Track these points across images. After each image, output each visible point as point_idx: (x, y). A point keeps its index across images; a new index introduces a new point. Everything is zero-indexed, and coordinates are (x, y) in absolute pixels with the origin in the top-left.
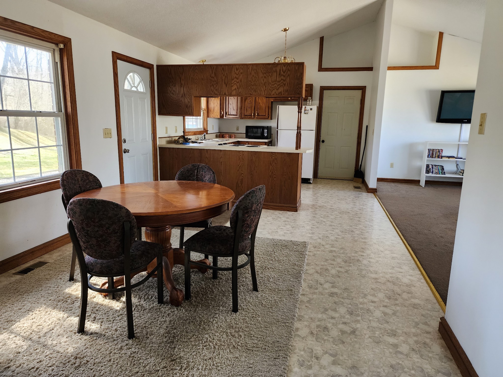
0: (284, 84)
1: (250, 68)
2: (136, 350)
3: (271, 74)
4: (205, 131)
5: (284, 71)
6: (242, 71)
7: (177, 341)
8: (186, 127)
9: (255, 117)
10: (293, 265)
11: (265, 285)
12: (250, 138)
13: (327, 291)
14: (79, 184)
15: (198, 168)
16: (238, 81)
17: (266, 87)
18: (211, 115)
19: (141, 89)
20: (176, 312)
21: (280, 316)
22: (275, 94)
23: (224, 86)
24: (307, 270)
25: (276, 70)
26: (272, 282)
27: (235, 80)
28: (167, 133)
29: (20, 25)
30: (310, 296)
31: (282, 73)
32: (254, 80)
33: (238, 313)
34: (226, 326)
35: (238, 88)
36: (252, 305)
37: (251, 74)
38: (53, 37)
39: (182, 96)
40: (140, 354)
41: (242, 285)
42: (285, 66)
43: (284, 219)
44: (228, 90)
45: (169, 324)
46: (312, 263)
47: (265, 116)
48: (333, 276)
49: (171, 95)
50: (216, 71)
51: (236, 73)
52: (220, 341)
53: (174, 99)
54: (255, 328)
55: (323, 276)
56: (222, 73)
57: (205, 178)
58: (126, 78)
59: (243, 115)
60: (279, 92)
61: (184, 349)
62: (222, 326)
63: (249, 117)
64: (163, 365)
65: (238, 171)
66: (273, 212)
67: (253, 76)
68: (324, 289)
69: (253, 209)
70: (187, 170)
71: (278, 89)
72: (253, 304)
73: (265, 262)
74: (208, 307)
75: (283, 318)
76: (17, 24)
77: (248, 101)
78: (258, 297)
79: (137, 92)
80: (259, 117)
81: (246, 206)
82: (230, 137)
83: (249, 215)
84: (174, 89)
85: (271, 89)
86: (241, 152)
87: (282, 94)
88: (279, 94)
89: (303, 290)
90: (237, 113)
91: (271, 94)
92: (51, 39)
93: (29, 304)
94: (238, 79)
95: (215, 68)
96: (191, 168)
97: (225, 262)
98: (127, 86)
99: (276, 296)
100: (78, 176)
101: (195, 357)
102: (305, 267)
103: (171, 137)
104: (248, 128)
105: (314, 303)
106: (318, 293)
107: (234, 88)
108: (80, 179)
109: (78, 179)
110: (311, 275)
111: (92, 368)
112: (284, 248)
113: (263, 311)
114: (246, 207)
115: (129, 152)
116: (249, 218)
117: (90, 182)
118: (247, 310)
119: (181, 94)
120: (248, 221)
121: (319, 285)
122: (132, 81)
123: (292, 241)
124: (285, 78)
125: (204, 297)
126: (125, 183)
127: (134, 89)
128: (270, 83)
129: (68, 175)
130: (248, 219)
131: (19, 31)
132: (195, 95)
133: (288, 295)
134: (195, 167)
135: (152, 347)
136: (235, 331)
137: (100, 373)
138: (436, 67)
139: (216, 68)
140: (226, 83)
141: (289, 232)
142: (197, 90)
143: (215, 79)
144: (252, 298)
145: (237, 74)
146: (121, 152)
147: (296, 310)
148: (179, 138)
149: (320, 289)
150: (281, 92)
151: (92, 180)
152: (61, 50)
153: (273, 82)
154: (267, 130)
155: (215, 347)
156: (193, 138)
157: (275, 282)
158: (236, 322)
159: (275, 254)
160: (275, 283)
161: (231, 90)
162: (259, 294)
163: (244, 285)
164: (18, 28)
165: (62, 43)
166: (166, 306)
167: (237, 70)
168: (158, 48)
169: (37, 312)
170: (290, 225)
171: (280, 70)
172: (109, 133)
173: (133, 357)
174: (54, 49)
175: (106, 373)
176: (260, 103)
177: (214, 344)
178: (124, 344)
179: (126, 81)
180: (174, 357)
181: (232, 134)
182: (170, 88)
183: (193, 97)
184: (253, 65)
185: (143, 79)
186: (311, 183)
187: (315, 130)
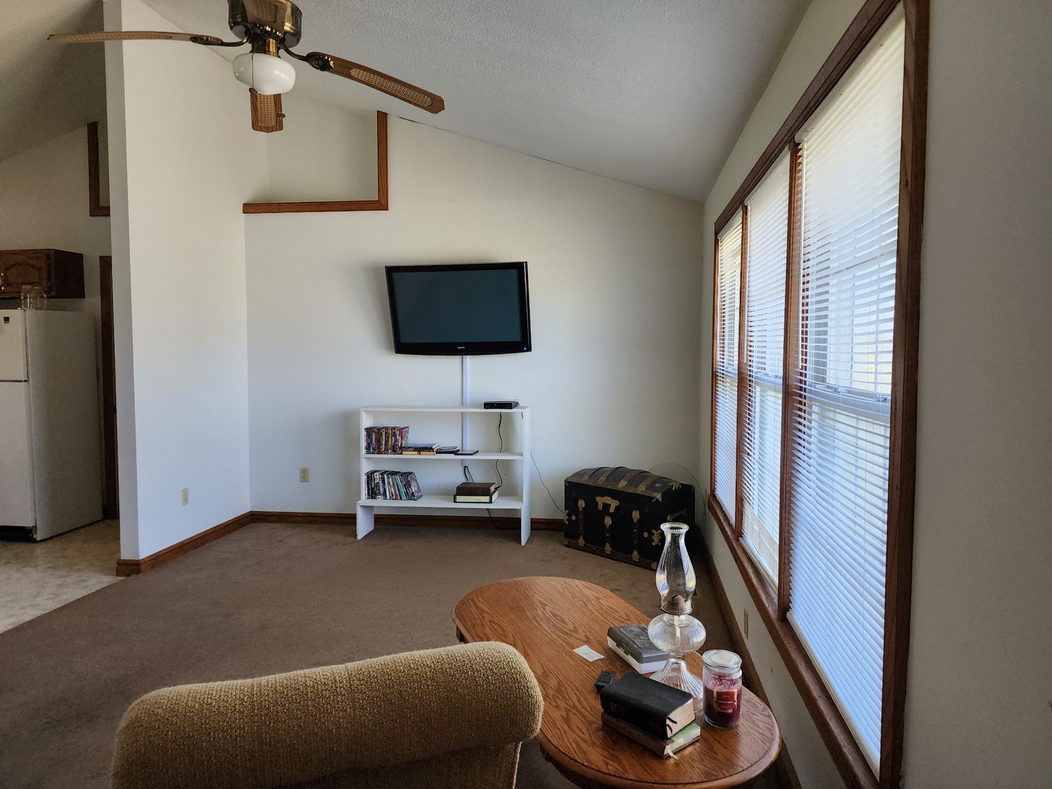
138: (380, 204)
186: (34, 541)
187: (25, 381)
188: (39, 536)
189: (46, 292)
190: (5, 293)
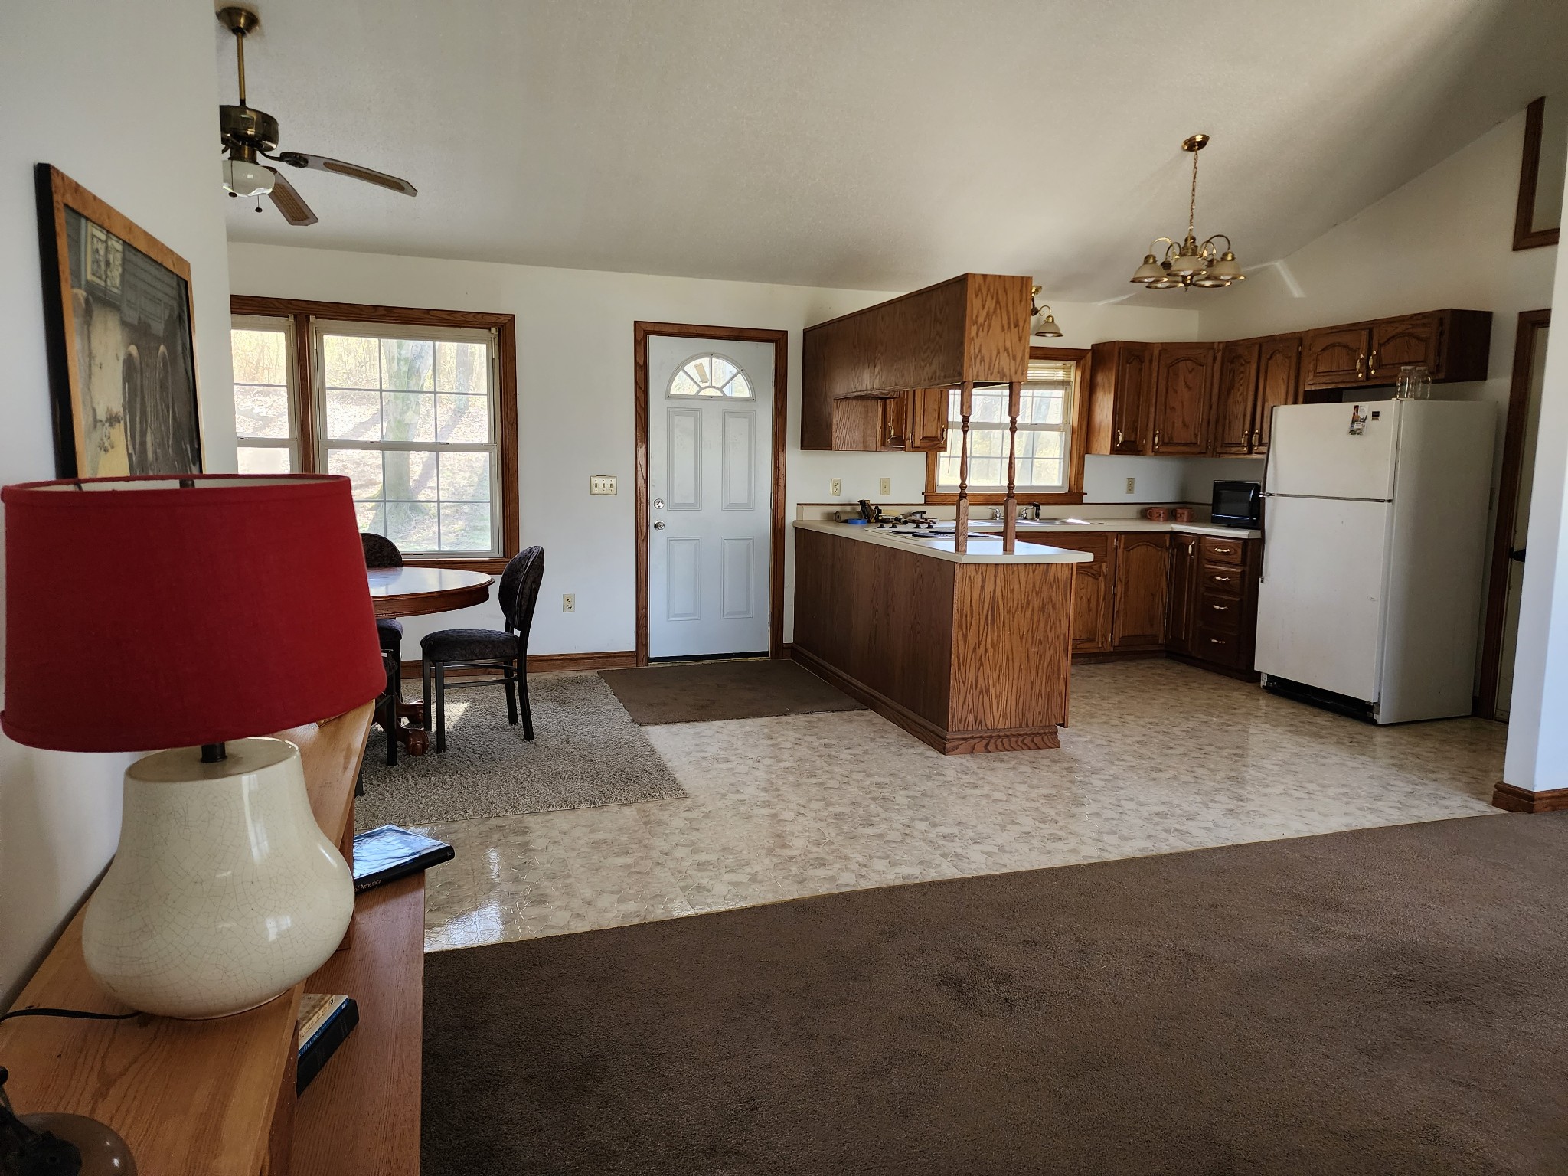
4: (1071, 496)
8: (945, 481)
18: (1094, 445)
19: (738, 389)
28: (834, 491)
38: (470, 318)
58: (679, 369)
79: (724, 399)
90: (1198, 437)
92: (466, 322)
98: (682, 388)
122: (703, 376)
127: (710, 393)
146: (644, 527)
165: (494, 326)
168: (811, 288)
172: (608, 486)
174: (491, 338)
179: (680, 376)
185: (745, 370)
186: (1374, 723)
187: (1389, 501)
188: (1381, 718)
189: (1432, 374)
190: (1375, 378)
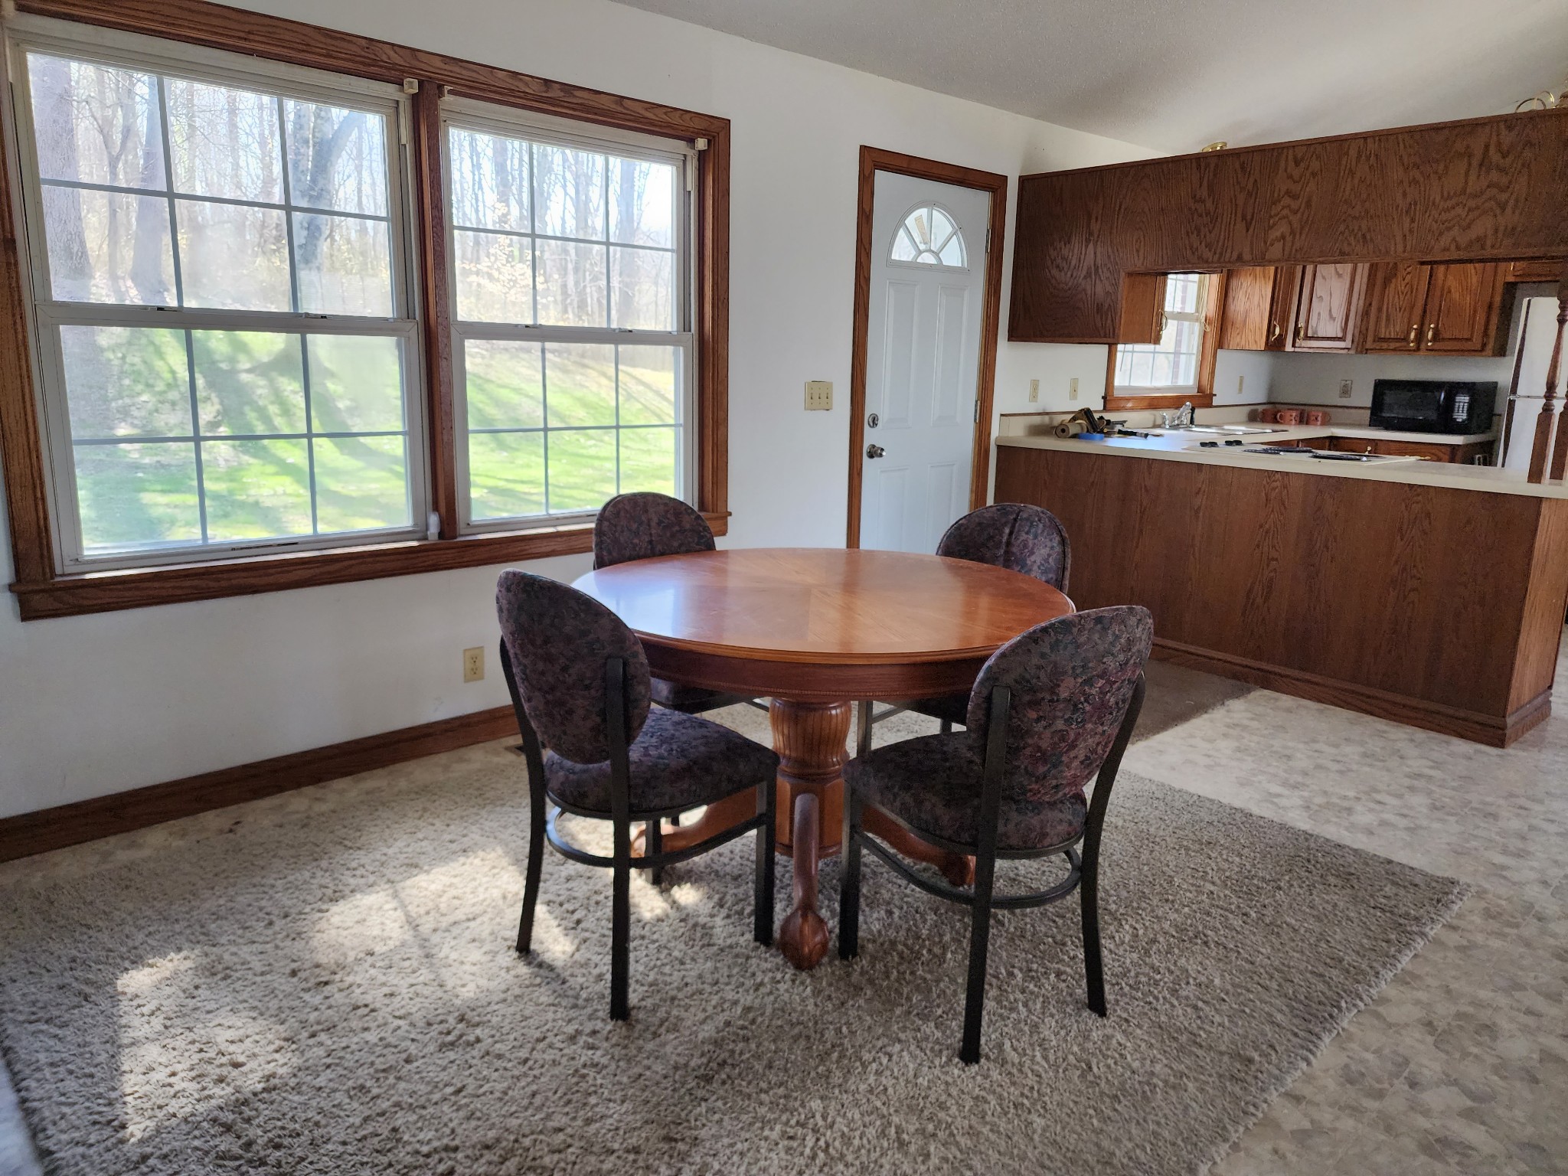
0: (1498, 204)
1: (1353, 153)
2: (604, 1061)
3: (1441, 167)
4: (1203, 398)
5: (1505, 148)
6: (1315, 165)
7: (724, 1083)
8: (1119, 381)
9: (1423, 346)
10: (1328, 961)
11: (1150, 1003)
12: (1387, 428)
13: (1422, 1122)
14: (651, 534)
15: (1015, 520)
16: (1295, 205)
17: (1413, 221)
18: (1234, 338)
19: (954, 256)
20: (782, 987)
21: (1130, 1145)
22: (1453, 247)
23: (1240, 226)
24: (1383, 1000)
25: (1468, 147)
26: (1187, 998)
27: (1287, 201)
28: (1034, 397)
29: (585, 95)
30: (1326, 1117)
31: (1495, 157)
32: (1364, 196)
33: (975, 1068)
34: (903, 1097)
35: (1293, 233)
36: (1045, 1058)
37: (1352, 173)
38: (676, 119)
39: (1088, 275)
40: (604, 1078)
41: (1058, 974)
42: (1510, 128)
43: (1417, 764)
44: (1252, 243)
45: (740, 1018)
46: (1429, 981)
47: (1467, 340)
48: (1501, 1068)
49: (1054, 272)
50: (1215, 175)
51: (1290, 177)
52: (846, 1140)
53: (1061, 285)
54: (1002, 1150)
55: (1447, 1053)
56: (1238, 183)
57: (1033, 558)
58: (901, 223)
59: (1370, 339)
60: (1474, 237)
61: (726, 1118)
62: (890, 1091)
63: (1398, 345)
64: (634, 1140)
65: (1258, 546)
66: (1385, 728)
67: (1362, 181)
68: (1415, 1107)
69: (1064, 694)
70: (980, 524)
71: (1469, 226)
72: (1052, 1057)
73: (1208, 914)
74: (890, 1004)
75: (1137, 1158)
76: (578, 93)
77: (1398, 285)
78: (1087, 1038)
79: (940, 269)
80: (1438, 346)
81: (1027, 676)
82: (1304, 420)
83: (1041, 714)
84: (1065, 252)
85: (1435, 226)
86: (1278, 476)
87: (1483, 248)
88: (1471, 243)
89: (1309, 1079)
90: (1345, 330)
91: (1433, 247)
92: (669, 126)
93: (477, 837)
94: (1295, 197)
95: (1212, 166)
96: (993, 518)
97: (1054, 871)
98: (902, 250)
99: (1165, 1061)
100: (651, 510)
101: (735, 1158)
102: (1385, 987)
103: (1047, 414)
104: (1382, 387)
105: (1326, 1150)
106: (1374, 1115)
107: (1278, 234)
108: (655, 520)
109: (649, 520)
110: (1390, 1026)
111: (474, 1062)
112: (1332, 880)
113: (1073, 1097)
114: (1028, 681)
115: (881, 455)
116: (1045, 728)
117: (682, 531)
118: (1015, 1071)
119: (1085, 268)
120: (1040, 738)
121: (1401, 1085)
122: (923, 234)
123: (1390, 862)
124: (1504, 180)
125: (902, 968)
126: (862, 547)
127: (928, 259)
128: (1434, 203)
129: (621, 506)
130: (1039, 727)
131: (582, 111)
132: (1131, 269)
133: (1220, 1076)
134: (1007, 514)
135: (649, 1068)
136: (921, 1131)
137: (481, 1086)
139: (1217, 166)
140: (1249, 217)
141: (1403, 823)
142: (1138, 251)
143: (1209, 204)
144: (1063, 1033)
145: (1296, 178)
146: (858, 453)
147: (1214, 1149)
148: (1074, 419)
149: (1395, 1104)
150: (1481, 241)
151: (688, 526)
152: (702, 156)
153: (1449, 197)
154: (1467, 399)
155: (814, 1157)
156: (1134, 419)
157: (1200, 1004)
158: (943, 1098)
159: (1274, 896)
160: (1196, 1008)
161: (1265, 243)
162: (1097, 1028)
163: (1065, 972)
164: (581, 104)
165: (703, 136)
166: (771, 955)
167: (1297, 163)
168: (1032, 120)
169: (477, 861)
170: (1429, 793)
171: (1487, 147)
172: (823, 396)
173: (584, 1076)
174: (685, 156)
175: (492, 1093)
176: (1450, 292)
177: (822, 1143)
178: (589, 1027)
179: (901, 233)
180: (680, 1128)
181: (1313, 408)
182: (1051, 252)
183: (1123, 274)
184: (1365, 139)
185: (961, 228)
